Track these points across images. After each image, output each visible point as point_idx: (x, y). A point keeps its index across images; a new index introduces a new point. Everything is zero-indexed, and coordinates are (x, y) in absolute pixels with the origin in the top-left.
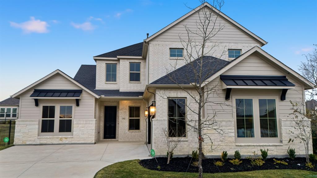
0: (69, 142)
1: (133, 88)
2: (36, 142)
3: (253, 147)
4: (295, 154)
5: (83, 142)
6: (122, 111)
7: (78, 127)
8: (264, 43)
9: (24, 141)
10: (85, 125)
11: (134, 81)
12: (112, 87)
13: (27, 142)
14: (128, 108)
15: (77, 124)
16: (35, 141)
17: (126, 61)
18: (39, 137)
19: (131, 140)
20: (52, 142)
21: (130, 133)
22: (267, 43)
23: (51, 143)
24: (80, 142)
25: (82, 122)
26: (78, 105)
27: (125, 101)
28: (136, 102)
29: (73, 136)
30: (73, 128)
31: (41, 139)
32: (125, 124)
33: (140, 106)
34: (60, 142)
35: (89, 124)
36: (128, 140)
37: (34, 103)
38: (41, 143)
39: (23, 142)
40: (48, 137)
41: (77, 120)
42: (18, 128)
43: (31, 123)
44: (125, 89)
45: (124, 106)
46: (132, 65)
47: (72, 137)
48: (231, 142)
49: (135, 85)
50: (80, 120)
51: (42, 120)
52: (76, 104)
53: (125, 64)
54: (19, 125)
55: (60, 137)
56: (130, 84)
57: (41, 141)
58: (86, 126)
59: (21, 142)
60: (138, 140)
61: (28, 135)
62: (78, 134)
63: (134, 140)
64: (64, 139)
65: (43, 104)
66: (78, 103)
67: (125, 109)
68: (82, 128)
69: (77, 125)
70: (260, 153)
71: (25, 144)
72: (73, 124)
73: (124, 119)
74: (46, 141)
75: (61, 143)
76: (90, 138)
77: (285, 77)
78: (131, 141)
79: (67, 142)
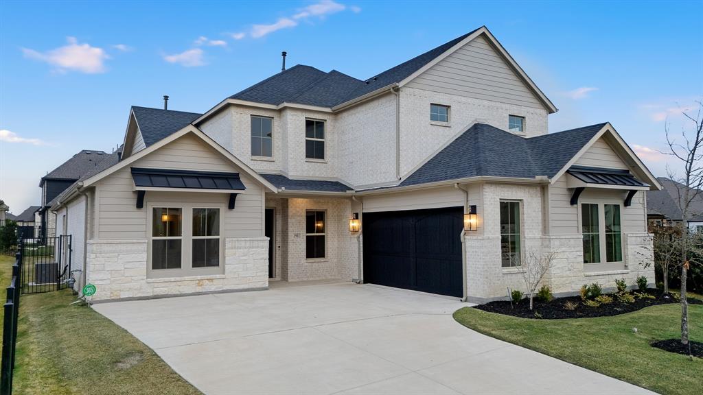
0: (217, 288)
1: (312, 173)
2: (143, 292)
3: (602, 277)
4: (647, 283)
5: (246, 286)
6: (294, 220)
7: (235, 254)
8: (554, 110)
9: (116, 291)
10: (250, 250)
11: (313, 157)
12: (265, 168)
13: (122, 293)
14: (304, 214)
15: (232, 248)
16: (141, 289)
17: (299, 113)
18: (150, 280)
19: (311, 279)
20: (181, 290)
21: (310, 264)
22: (557, 110)
23: (179, 293)
24: (241, 287)
25: (243, 244)
26: (231, 206)
27: (300, 200)
28: (319, 202)
29: (227, 275)
30: (224, 257)
31: (156, 285)
32: (300, 247)
33: (326, 210)
34: (199, 289)
35: (258, 247)
36: (306, 279)
37: (134, 202)
38: (155, 294)
39: (112, 293)
40: (173, 279)
41: (234, 239)
42: (97, 261)
43: (129, 247)
44: (298, 174)
45: (298, 209)
46: (309, 124)
47: (223, 276)
48: (579, 271)
49: (316, 166)
50: (239, 239)
51: (153, 240)
52: (227, 205)
53: (298, 122)
54: (101, 253)
55: (199, 277)
56: (307, 163)
57: (155, 289)
58: (251, 253)
59: (109, 293)
60: (324, 278)
61: (123, 276)
62: (235, 270)
63: (317, 279)
64: (207, 282)
65: (152, 204)
66: (232, 202)
67: (298, 216)
68: (244, 256)
69: (234, 250)
70: (615, 286)
71: (118, 298)
72: (224, 250)
73: (297, 235)
74: (166, 289)
75: (201, 291)
76: (260, 276)
77: (628, 171)
78: (312, 281)
79: (213, 289)
